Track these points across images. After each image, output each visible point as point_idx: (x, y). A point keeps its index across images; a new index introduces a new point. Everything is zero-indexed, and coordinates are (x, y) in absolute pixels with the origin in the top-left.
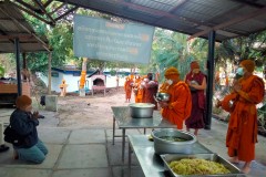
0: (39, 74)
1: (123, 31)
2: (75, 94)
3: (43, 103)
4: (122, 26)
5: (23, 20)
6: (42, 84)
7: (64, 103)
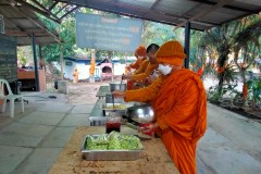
0: (55, 63)
1: (117, 25)
2: (86, 81)
3: (56, 87)
4: (115, 21)
5: (37, 19)
6: (57, 72)
7: (75, 88)
